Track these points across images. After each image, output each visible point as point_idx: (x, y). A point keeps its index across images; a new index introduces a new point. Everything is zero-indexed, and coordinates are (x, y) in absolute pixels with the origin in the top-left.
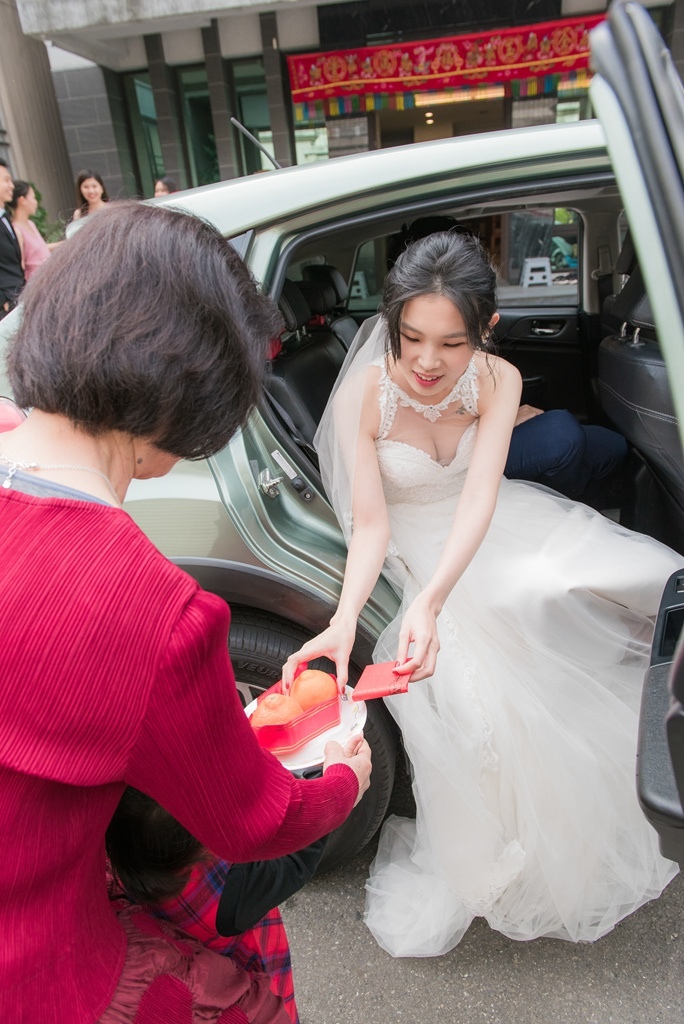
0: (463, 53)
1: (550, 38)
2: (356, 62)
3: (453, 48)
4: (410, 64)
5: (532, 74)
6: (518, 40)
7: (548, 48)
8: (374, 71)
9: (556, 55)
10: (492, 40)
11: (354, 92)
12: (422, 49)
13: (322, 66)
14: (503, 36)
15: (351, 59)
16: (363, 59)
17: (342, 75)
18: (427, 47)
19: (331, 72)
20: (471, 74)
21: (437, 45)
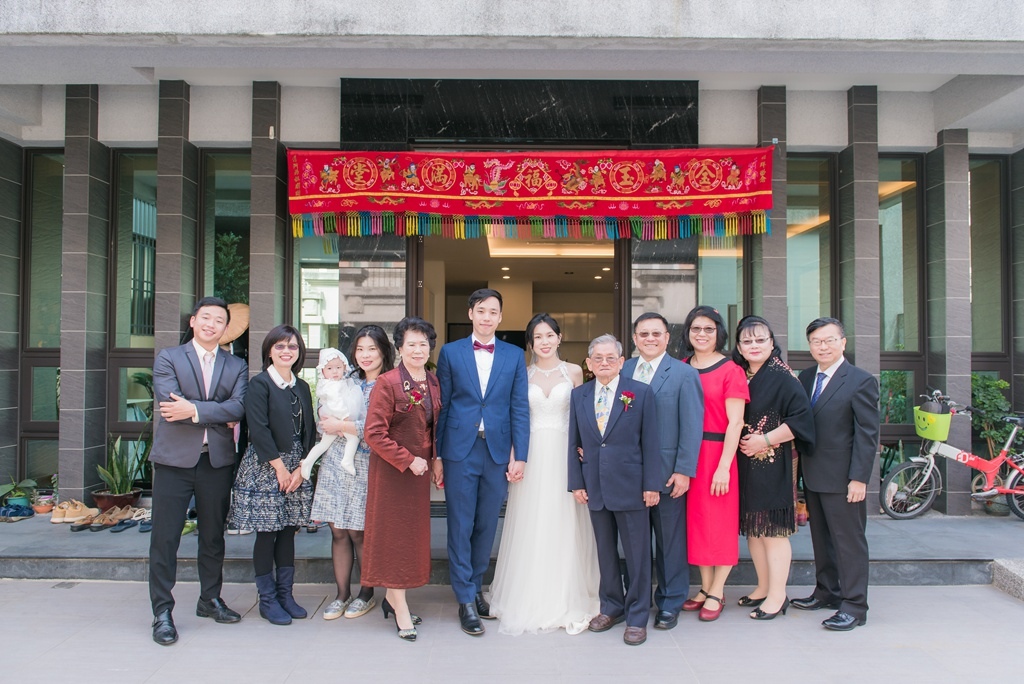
0: (557, 174)
1: (684, 169)
2: (393, 168)
3: (542, 166)
4: (477, 178)
5: (660, 211)
6: (637, 167)
7: (681, 181)
8: (422, 183)
9: (693, 192)
10: (600, 162)
11: (387, 207)
12: (497, 162)
13: (340, 168)
14: (616, 160)
15: (386, 163)
16: (406, 166)
17: (371, 183)
18: (504, 161)
19: (353, 177)
20: (569, 202)
21: (519, 160)
